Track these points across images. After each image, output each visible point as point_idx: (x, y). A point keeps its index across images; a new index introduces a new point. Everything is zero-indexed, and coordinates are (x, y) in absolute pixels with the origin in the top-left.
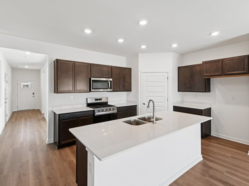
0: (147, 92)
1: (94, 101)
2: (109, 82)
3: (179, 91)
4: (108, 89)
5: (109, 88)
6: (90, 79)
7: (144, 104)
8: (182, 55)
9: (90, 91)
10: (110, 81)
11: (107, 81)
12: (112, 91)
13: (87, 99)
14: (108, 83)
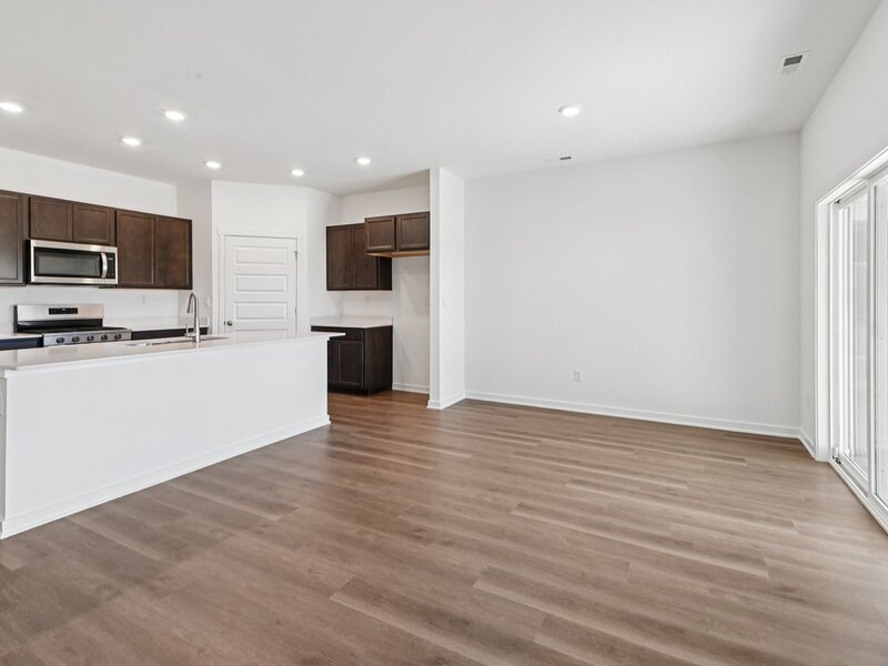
0: (238, 290)
1: (45, 316)
2: (104, 258)
3: (329, 288)
4: (100, 277)
5: (104, 275)
6: (27, 244)
7: (230, 324)
8: (340, 197)
9: (27, 281)
10: (108, 255)
11: (98, 254)
12: (115, 286)
13: (15, 308)
14: (101, 259)
